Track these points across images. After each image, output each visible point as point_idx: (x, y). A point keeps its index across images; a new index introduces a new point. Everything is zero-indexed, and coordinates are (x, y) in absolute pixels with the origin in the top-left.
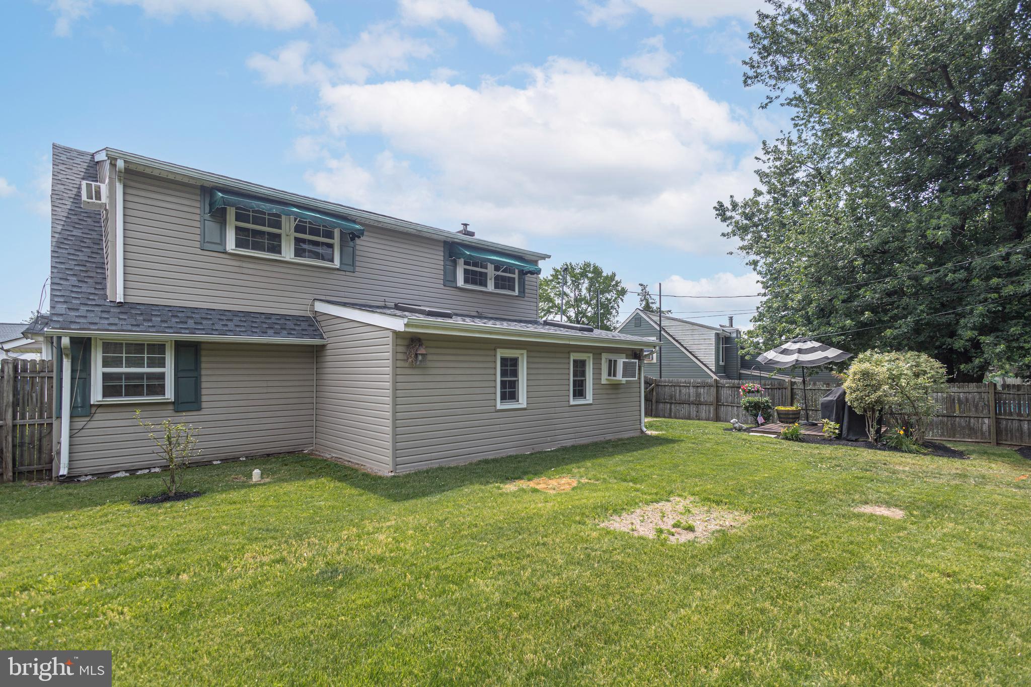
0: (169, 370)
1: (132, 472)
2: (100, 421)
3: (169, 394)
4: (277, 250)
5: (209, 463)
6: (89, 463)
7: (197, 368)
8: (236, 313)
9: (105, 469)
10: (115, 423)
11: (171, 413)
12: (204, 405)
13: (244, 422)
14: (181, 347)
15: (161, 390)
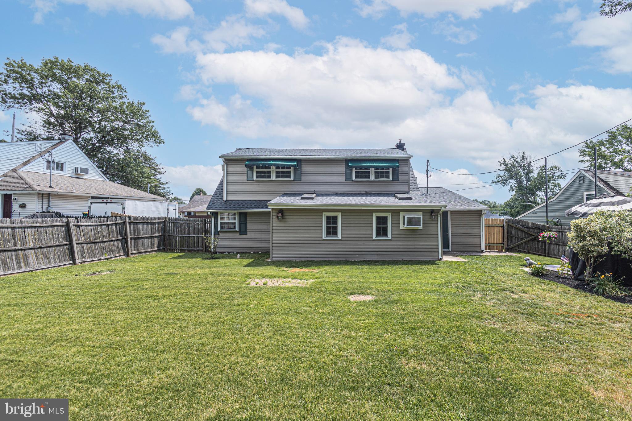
0: (237, 221)
1: (229, 253)
2: (222, 236)
3: (237, 229)
4: (269, 177)
5: (249, 253)
6: (219, 249)
7: (246, 220)
8: (256, 201)
9: (222, 251)
10: (225, 237)
11: (238, 235)
12: (248, 233)
13: (260, 239)
14: (240, 213)
15: (234, 228)
